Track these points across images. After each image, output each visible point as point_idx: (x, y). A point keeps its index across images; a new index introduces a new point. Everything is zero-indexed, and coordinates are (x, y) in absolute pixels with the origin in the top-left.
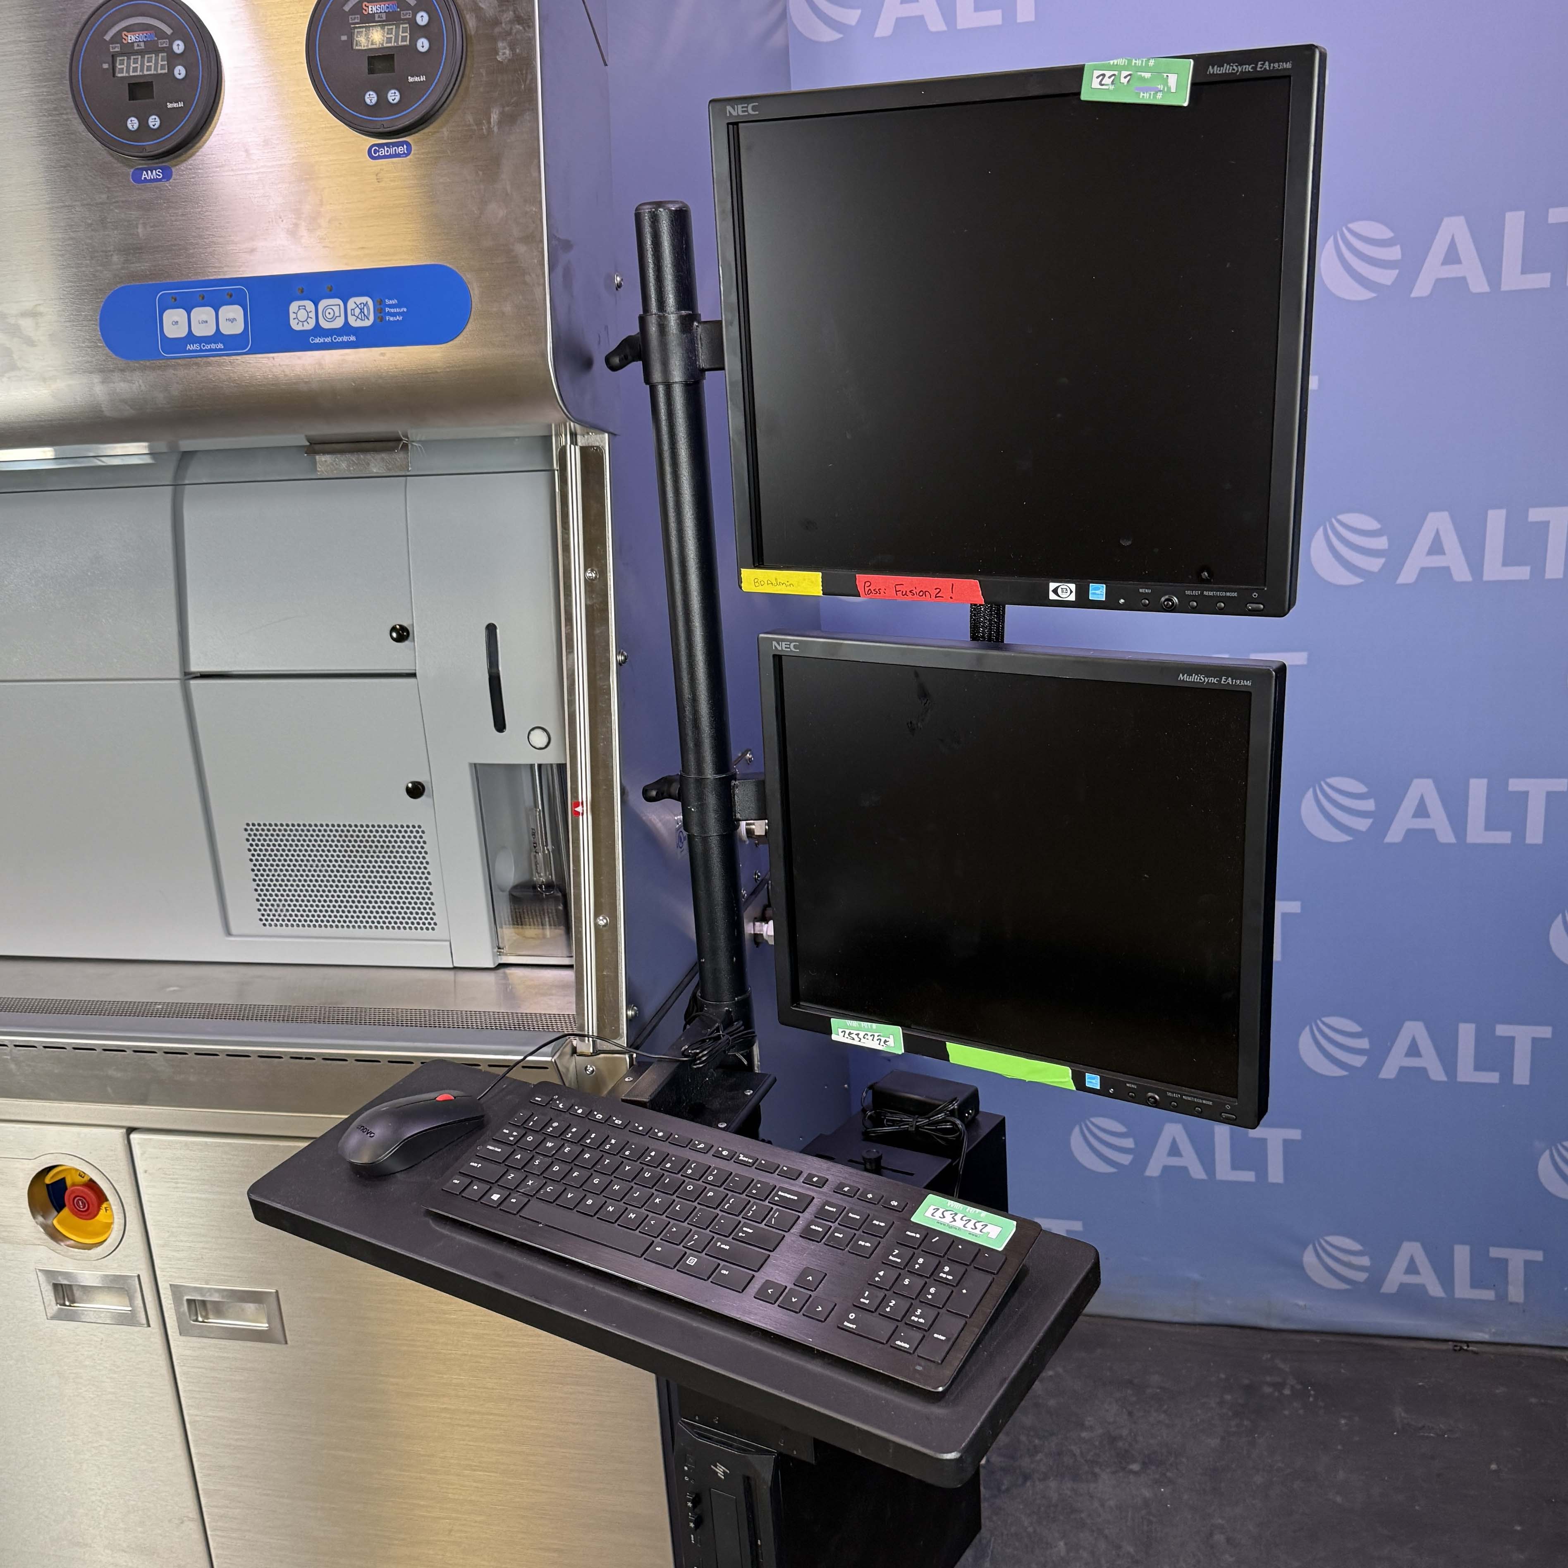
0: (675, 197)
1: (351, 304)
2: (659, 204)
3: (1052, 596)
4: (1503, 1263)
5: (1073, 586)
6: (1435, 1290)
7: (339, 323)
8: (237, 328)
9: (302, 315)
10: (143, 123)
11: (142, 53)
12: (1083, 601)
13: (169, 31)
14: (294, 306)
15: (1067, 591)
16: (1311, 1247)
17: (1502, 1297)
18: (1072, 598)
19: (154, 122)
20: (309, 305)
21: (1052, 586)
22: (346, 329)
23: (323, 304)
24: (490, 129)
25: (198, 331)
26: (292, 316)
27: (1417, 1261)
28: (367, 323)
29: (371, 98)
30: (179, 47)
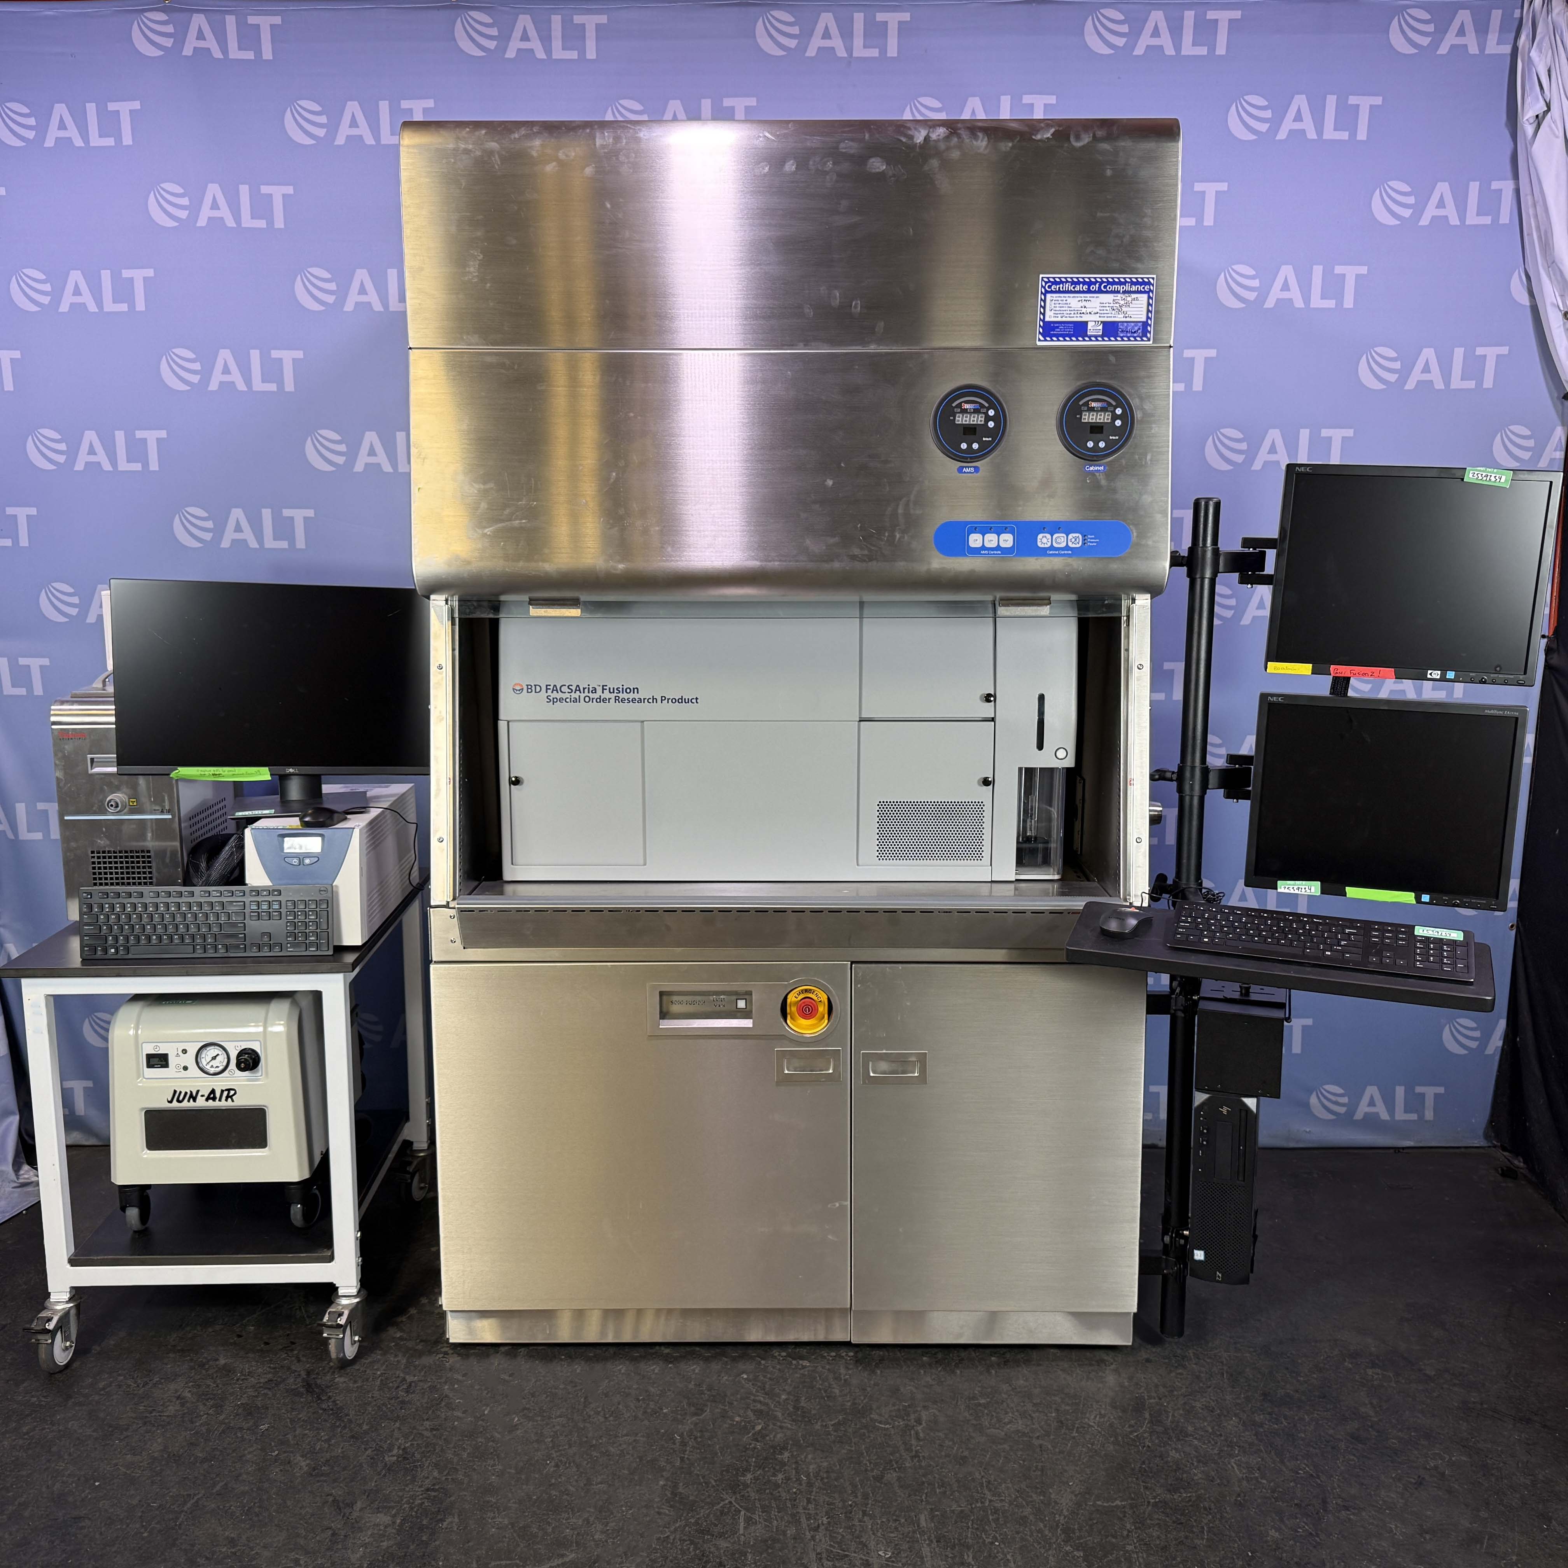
0: (1215, 495)
1: (1070, 536)
2: (1210, 499)
3: (1429, 676)
4: (1422, 1096)
5: (1439, 672)
6: (1385, 1116)
7: (1063, 545)
8: (1009, 544)
9: (1045, 540)
10: (970, 446)
11: (970, 413)
12: (1443, 679)
13: (987, 405)
14: (1040, 536)
15: (1436, 674)
16: (1315, 1093)
17: (1421, 1117)
18: (1438, 677)
19: (975, 446)
20: (1049, 536)
21: (1429, 672)
22: (1067, 547)
23: (1055, 536)
24: (1146, 463)
25: (987, 545)
26: (1039, 540)
27: (1375, 1098)
28: (1078, 546)
29: (1090, 444)
30: (991, 413)
